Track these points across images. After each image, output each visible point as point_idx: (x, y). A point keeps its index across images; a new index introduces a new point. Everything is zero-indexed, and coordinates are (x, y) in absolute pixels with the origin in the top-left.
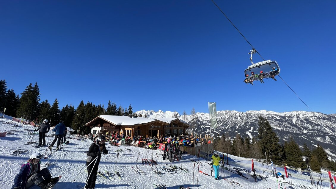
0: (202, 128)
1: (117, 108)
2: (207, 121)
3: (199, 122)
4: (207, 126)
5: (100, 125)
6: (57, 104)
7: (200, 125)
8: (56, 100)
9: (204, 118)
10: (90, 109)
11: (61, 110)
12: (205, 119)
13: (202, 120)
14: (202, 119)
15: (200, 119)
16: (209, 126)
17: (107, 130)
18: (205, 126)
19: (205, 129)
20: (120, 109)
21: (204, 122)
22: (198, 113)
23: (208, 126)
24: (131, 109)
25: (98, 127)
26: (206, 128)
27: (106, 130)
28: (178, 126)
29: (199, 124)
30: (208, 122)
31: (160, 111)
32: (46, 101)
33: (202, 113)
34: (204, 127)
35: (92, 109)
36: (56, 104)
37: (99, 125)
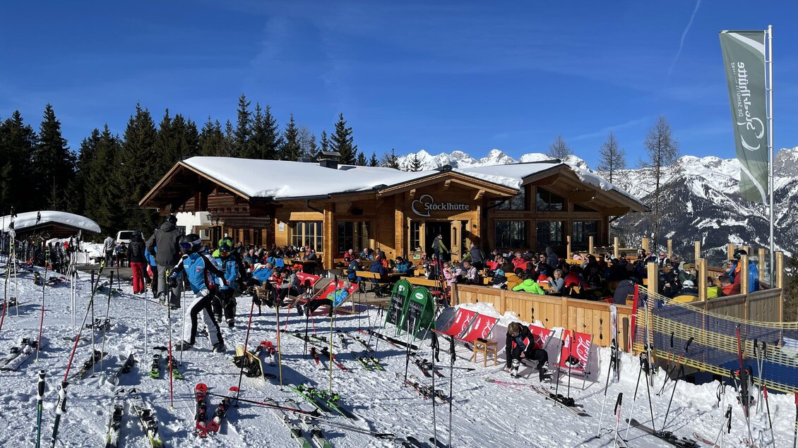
0: (705, 229)
1: (281, 131)
2: (734, 197)
3: (689, 204)
4: (731, 222)
5: (196, 203)
6: (57, 125)
7: (696, 214)
8: (48, 109)
9: (715, 184)
10: (176, 141)
11: (78, 154)
12: (721, 188)
13: (707, 193)
14: (707, 188)
15: (697, 189)
16: (740, 223)
17: (225, 225)
18: (719, 223)
19: (719, 237)
20: (292, 135)
21: (717, 200)
22: (686, 158)
23: (737, 220)
24: (348, 137)
25: (190, 213)
26: (728, 230)
27: (221, 223)
28: (570, 206)
29: (690, 209)
30: (736, 200)
31: (495, 153)
32: (17, 115)
33: (708, 160)
34: (716, 226)
35: (184, 141)
36: (52, 126)
37: (191, 202)
